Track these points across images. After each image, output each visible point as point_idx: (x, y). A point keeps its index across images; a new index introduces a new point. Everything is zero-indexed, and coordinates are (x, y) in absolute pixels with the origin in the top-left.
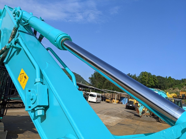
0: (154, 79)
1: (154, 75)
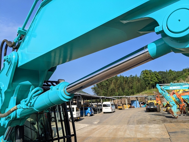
0: (156, 76)
1: (155, 71)
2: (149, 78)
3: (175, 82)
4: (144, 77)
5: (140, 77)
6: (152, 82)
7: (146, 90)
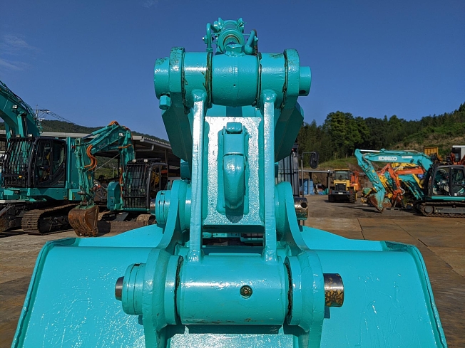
0: (359, 128)
1: (359, 117)
2: (342, 132)
3: (399, 145)
4: (333, 130)
5: (324, 127)
6: (348, 143)
7: (333, 159)
